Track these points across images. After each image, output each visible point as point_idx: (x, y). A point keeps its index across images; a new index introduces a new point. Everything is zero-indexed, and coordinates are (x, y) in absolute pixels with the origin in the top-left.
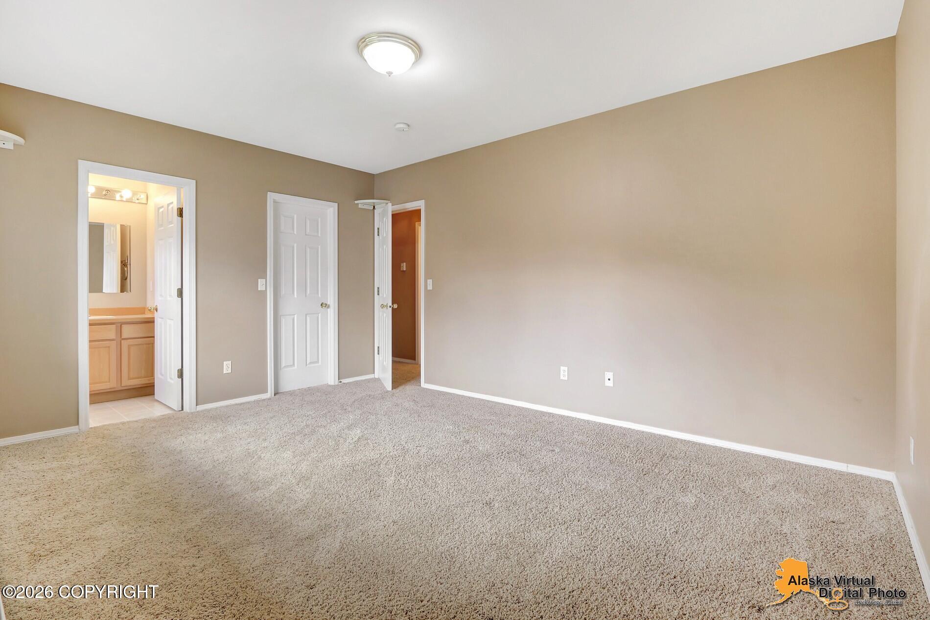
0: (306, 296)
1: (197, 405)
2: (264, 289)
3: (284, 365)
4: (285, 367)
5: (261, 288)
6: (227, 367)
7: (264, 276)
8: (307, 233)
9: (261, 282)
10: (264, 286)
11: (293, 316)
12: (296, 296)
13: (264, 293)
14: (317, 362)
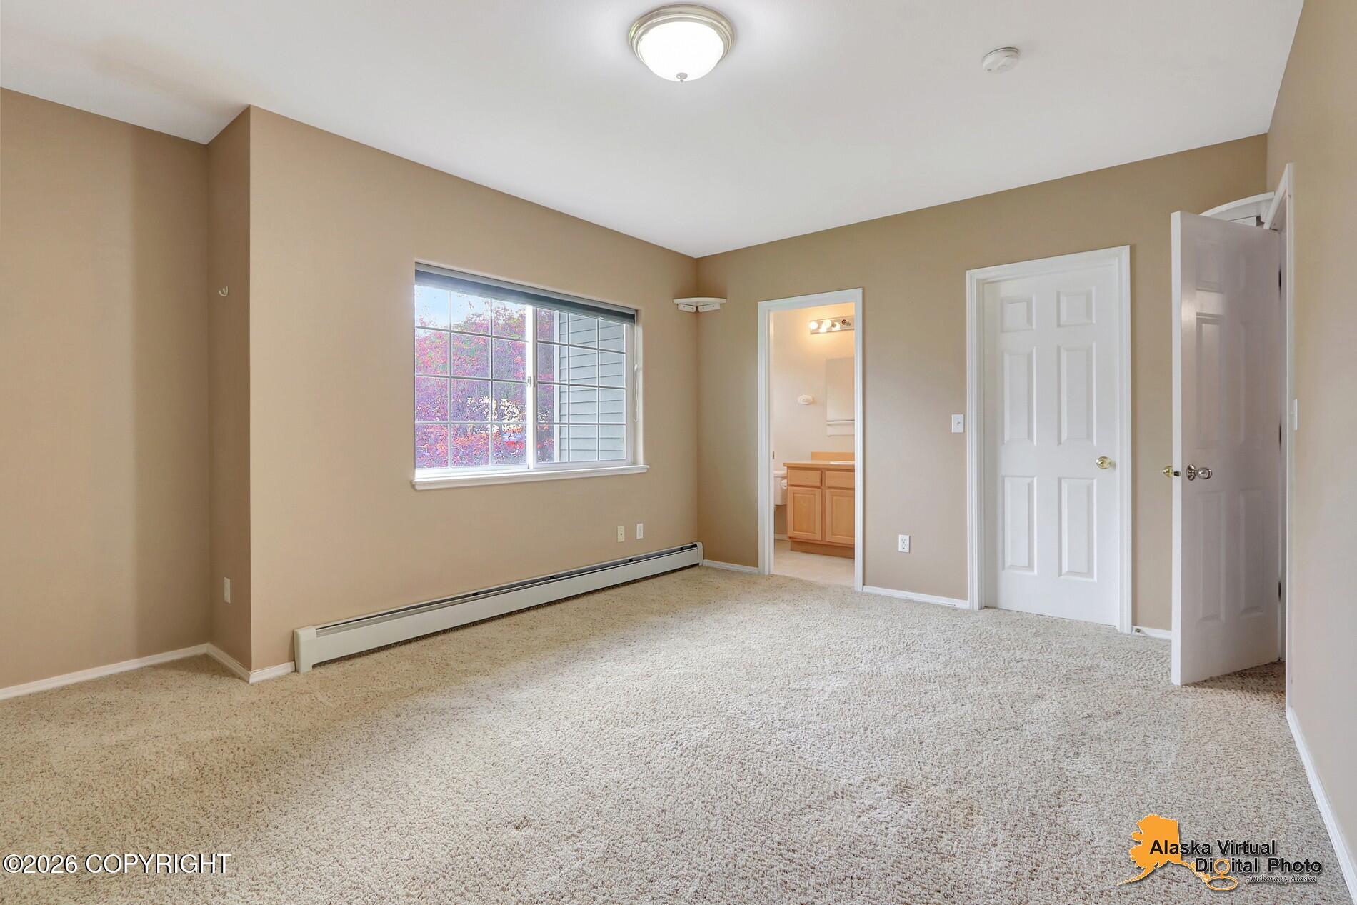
0: (1060, 443)
1: (864, 585)
2: (962, 431)
3: (1009, 564)
4: (1012, 567)
5: (956, 427)
6: (903, 543)
7: (962, 410)
8: (1062, 323)
9: (956, 419)
10: (961, 425)
11: (1029, 480)
12: (1035, 443)
13: (961, 437)
14: (1089, 573)
